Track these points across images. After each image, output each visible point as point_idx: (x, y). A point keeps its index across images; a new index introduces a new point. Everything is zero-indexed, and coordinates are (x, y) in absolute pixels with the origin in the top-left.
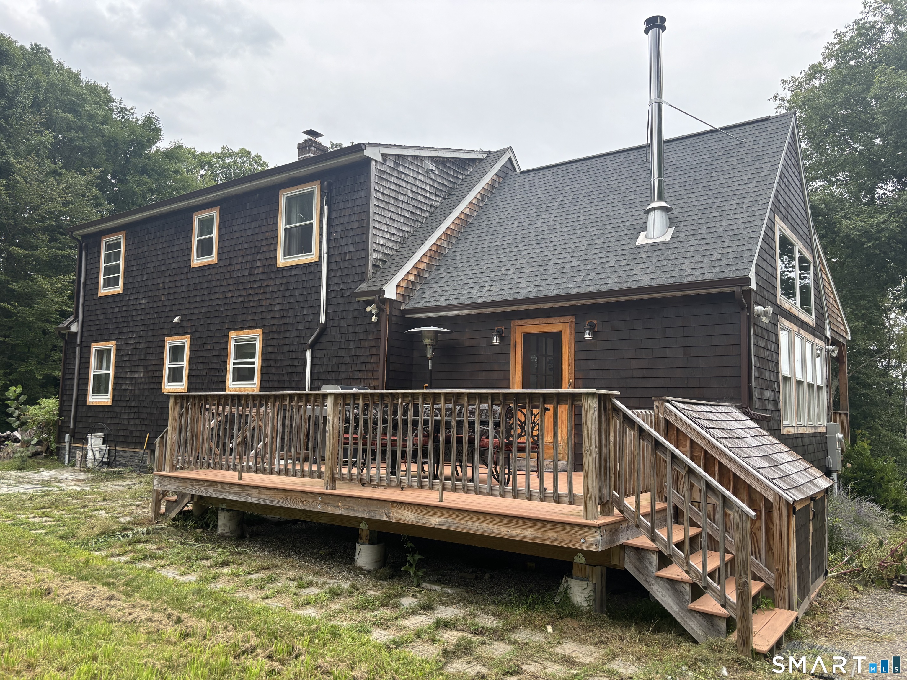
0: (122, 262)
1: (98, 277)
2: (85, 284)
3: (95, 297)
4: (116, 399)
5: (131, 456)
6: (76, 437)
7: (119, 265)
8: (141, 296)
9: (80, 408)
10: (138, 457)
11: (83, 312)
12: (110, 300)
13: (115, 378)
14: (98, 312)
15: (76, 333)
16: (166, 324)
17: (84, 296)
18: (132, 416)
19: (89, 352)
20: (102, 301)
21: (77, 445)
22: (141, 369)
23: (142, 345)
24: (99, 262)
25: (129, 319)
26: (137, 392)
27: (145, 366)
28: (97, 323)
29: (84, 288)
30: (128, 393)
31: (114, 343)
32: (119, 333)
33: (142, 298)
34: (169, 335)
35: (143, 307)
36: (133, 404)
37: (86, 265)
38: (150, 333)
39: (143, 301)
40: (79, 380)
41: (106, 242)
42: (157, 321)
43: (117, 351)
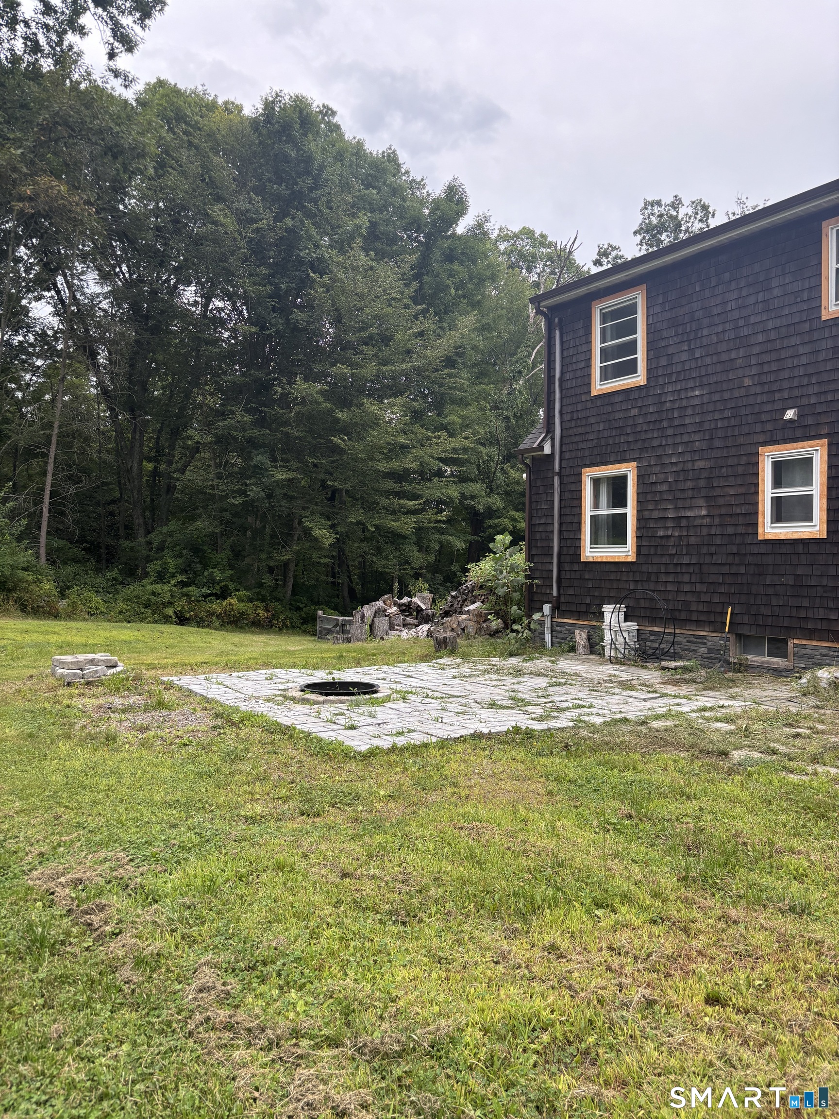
0: (640, 336)
1: (589, 366)
2: (561, 380)
3: (584, 398)
4: (644, 551)
5: (688, 641)
6: (563, 608)
7: (634, 342)
8: (691, 384)
9: (567, 567)
10: (705, 643)
11: (561, 423)
12: (617, 399)
13: (639, 519)
14: (592, 420)
15: (551, 456)
16: (758, 425)
17: (561, 399)
18: (686, 578)
19: (579, 482)
20: (599, 403)
21: (565, 621)
22: (701, 502)
23: (700, 464)
24: (589, 343)
25: (665, 424)
26: (693, 540)
27: (708, 498)
28: (591, 437)
29: (561, 386)
30: (672, 542)
31: (634, 464)
32: (642, 449)
33: (693, 389)
34: (765, 443)
35: (697, 401)
36: (686, 560)
37: (562, 351)
38: (717, 443)
39: (697, 393)
40: (560, 524)
41: (601, 310)
42: (733, 422)
43: (640, 478)
